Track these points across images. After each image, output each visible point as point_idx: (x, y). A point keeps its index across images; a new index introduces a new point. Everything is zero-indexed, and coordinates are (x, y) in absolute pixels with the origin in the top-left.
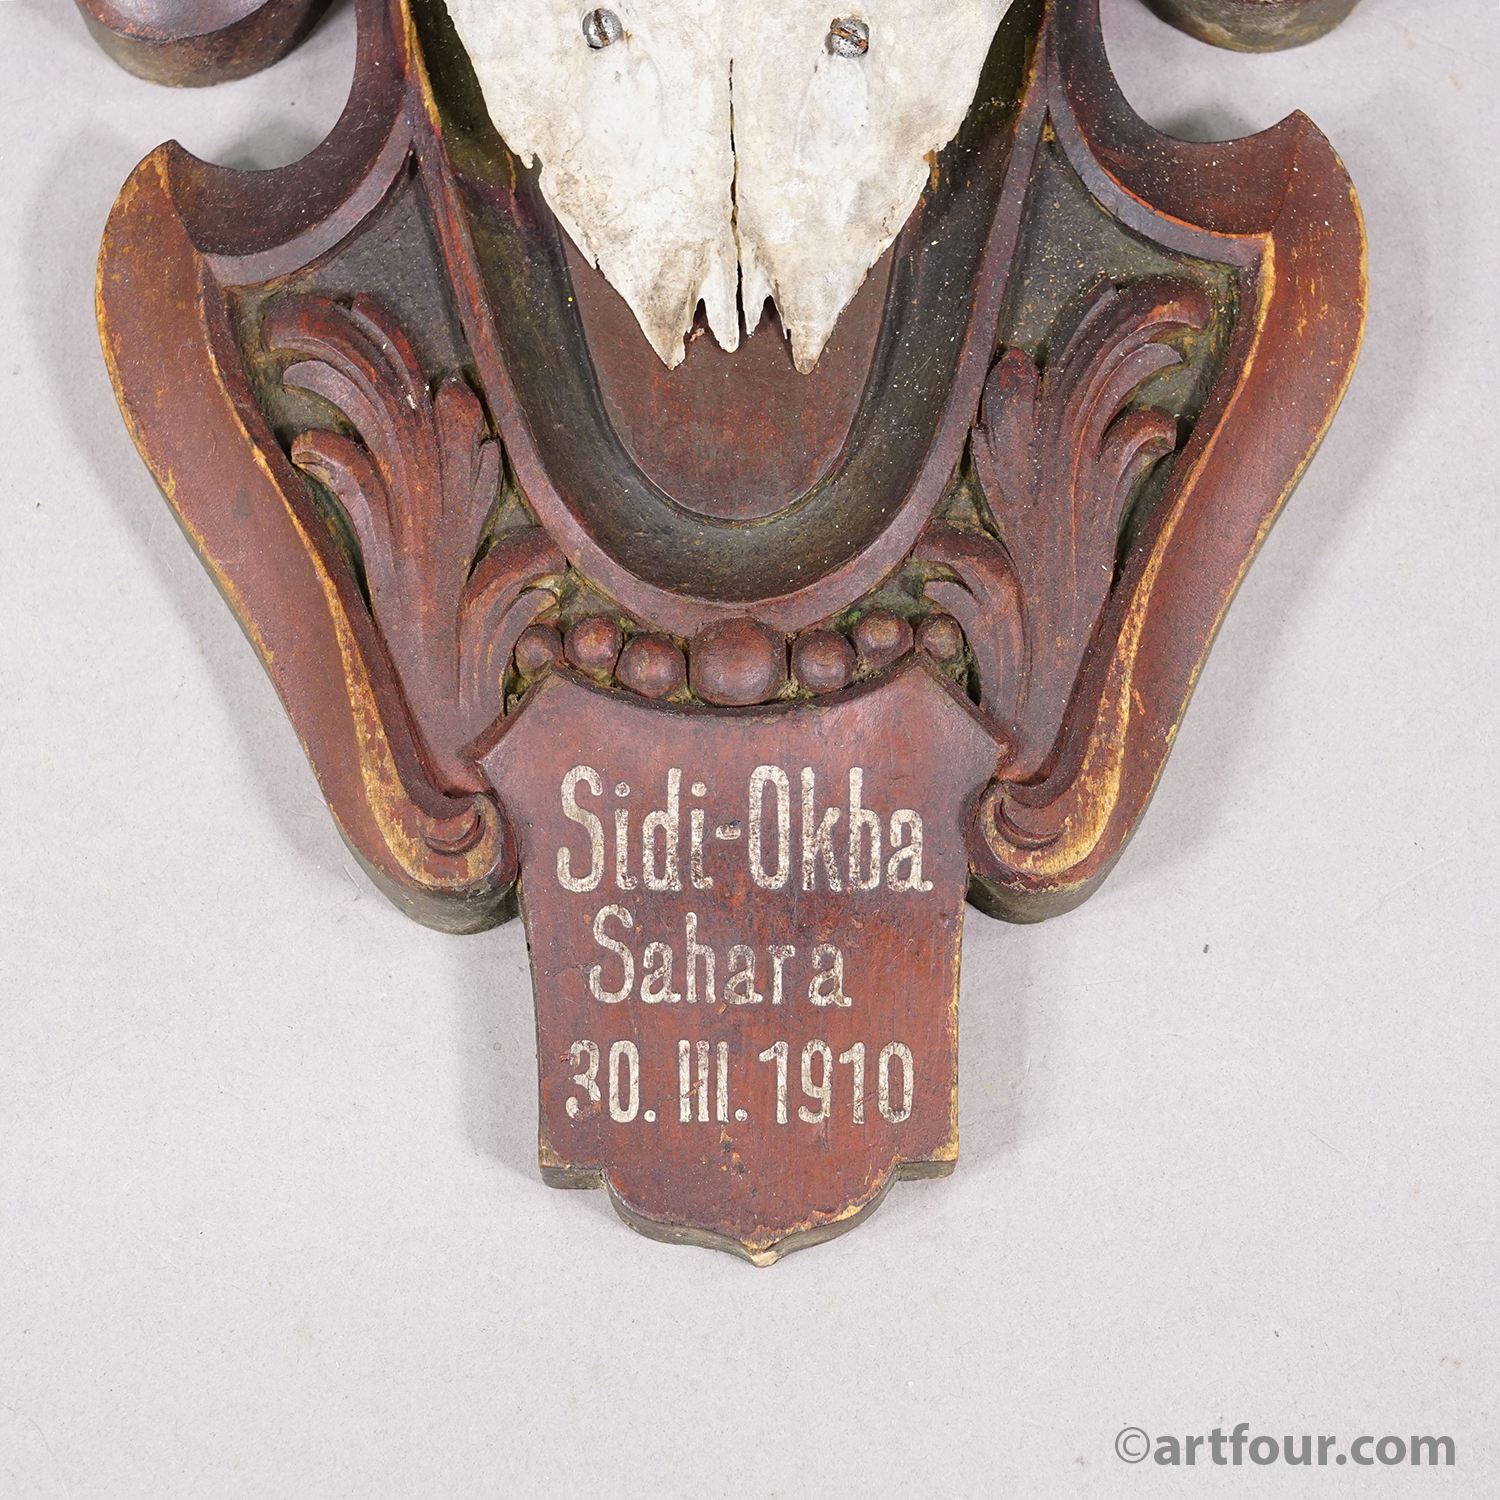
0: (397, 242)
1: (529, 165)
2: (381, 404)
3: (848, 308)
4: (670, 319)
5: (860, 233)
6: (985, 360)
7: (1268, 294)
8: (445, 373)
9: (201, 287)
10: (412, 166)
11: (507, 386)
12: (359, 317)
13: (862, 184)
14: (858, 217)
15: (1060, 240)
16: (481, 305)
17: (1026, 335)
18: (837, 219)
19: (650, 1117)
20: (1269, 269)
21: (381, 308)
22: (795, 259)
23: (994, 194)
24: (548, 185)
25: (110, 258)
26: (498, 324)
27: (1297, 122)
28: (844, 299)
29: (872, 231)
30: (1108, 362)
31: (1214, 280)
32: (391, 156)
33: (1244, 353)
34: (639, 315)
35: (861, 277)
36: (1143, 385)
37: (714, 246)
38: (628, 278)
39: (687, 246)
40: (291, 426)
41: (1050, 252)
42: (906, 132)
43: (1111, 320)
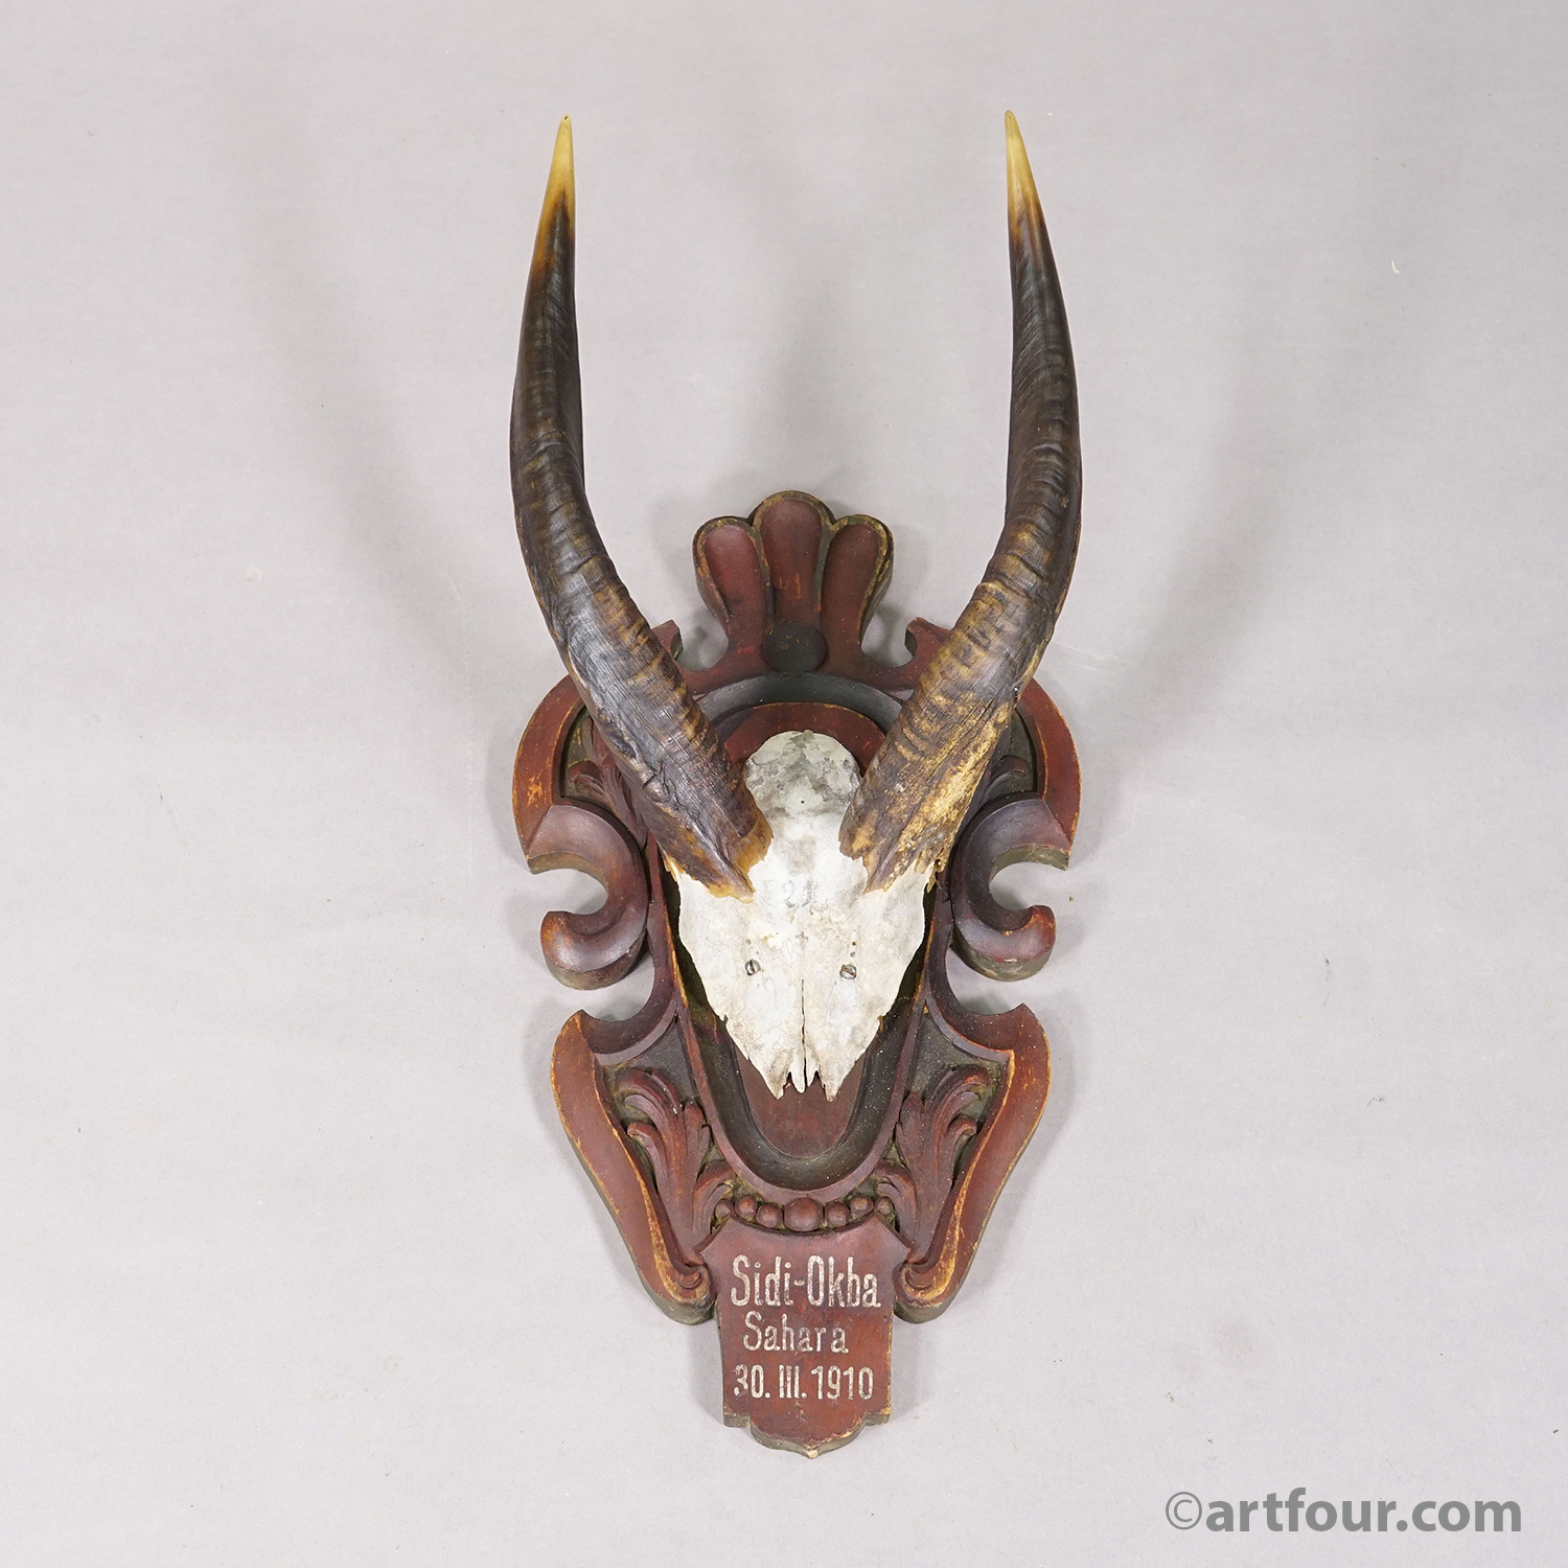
0: (669, 1049)
1: (722, 1019)
2: (663, 1112)
3: (848, 1076)
4: (777, 1079)
5: (853, 1047)
6: (901, 1097)
7: (1012, 1074)
8: (688, 1099)
9: (593, 1066)
10: (676, 1019)
11: (713, 1106)
12: (655, 1078)
13: (853, 1028)
14: (852, 1040)
15: (931, 1051)
16: (703, 1074)
17: (917, 1088)
18: (844, 1041)
19: (768, 1395)
20: (1012, 1064)
21: (662, 1073)
22: (827, 1057)
23: (905, 1033)
24: (730, 1027)
25: (557, 1056)
26: (709, 1081)
27: (1022, 1007)
28: (846, 1073)
29: (857, 1046)
30: (950, 1098)
31: (990, 1067)
32: (668, 1016)
33: (1003, 1097)
34: (765, 1078)
35: (853, 1064)
36: (964, 1108)
37: (795, 1051)
38: (761, 1063)
39: (785, 1051)
40: (627, 1119)
41: (927, 1056)
42: (870, 1008)
43: (951, 1082)
